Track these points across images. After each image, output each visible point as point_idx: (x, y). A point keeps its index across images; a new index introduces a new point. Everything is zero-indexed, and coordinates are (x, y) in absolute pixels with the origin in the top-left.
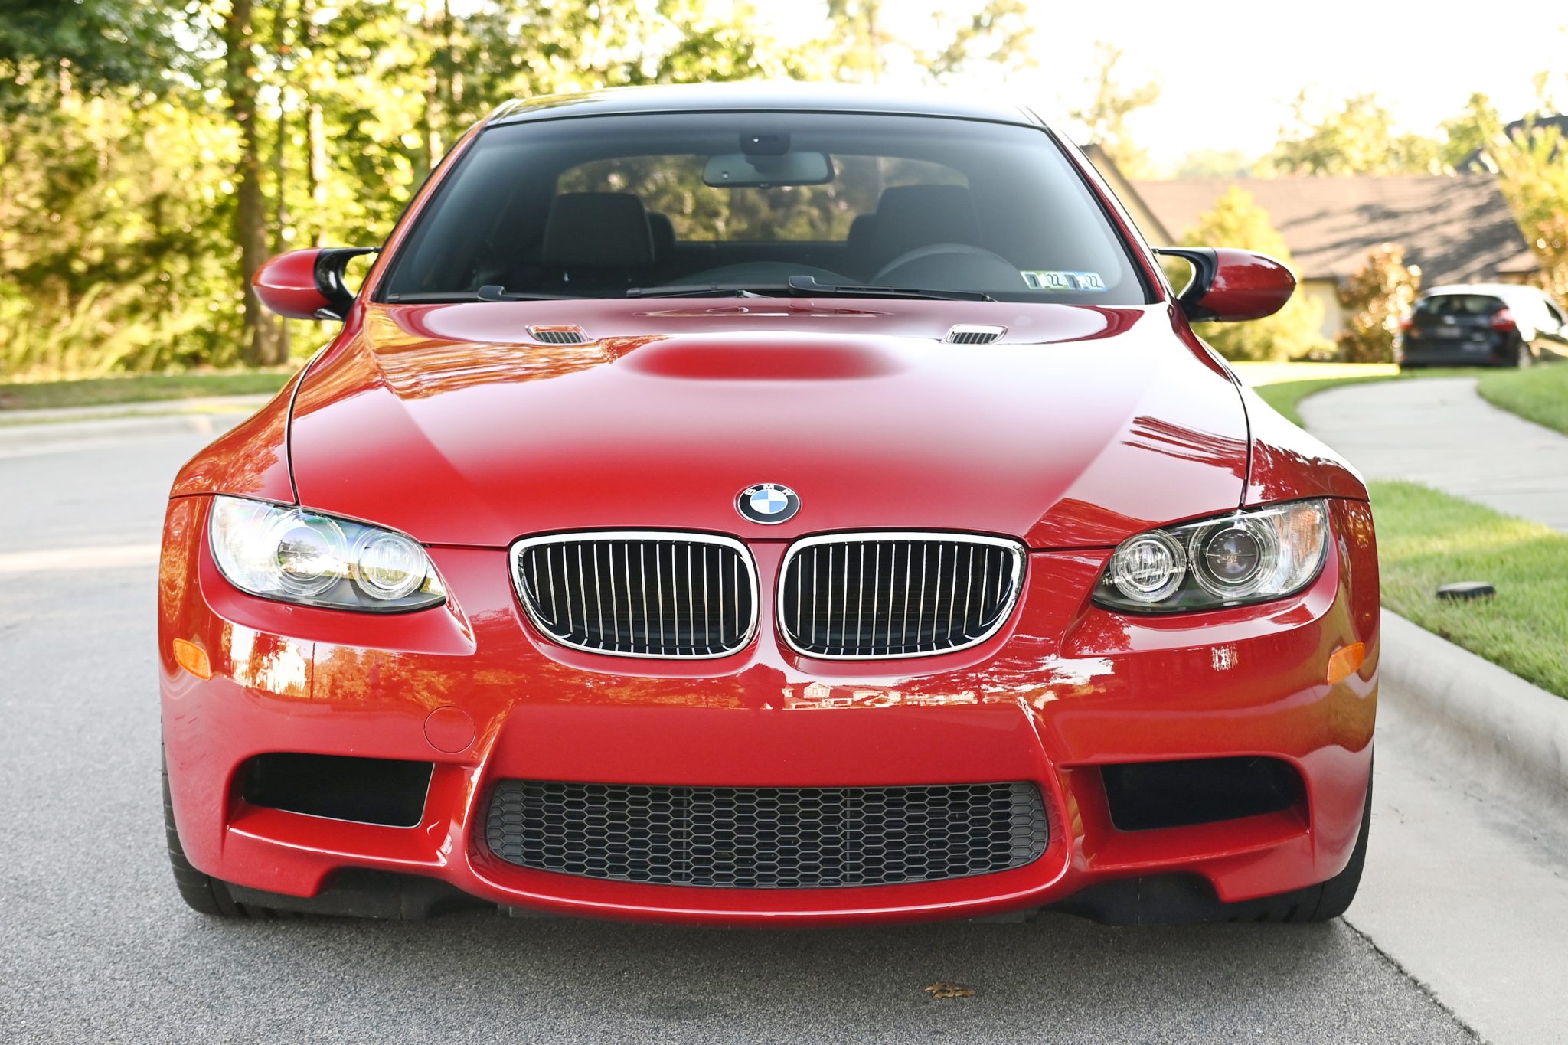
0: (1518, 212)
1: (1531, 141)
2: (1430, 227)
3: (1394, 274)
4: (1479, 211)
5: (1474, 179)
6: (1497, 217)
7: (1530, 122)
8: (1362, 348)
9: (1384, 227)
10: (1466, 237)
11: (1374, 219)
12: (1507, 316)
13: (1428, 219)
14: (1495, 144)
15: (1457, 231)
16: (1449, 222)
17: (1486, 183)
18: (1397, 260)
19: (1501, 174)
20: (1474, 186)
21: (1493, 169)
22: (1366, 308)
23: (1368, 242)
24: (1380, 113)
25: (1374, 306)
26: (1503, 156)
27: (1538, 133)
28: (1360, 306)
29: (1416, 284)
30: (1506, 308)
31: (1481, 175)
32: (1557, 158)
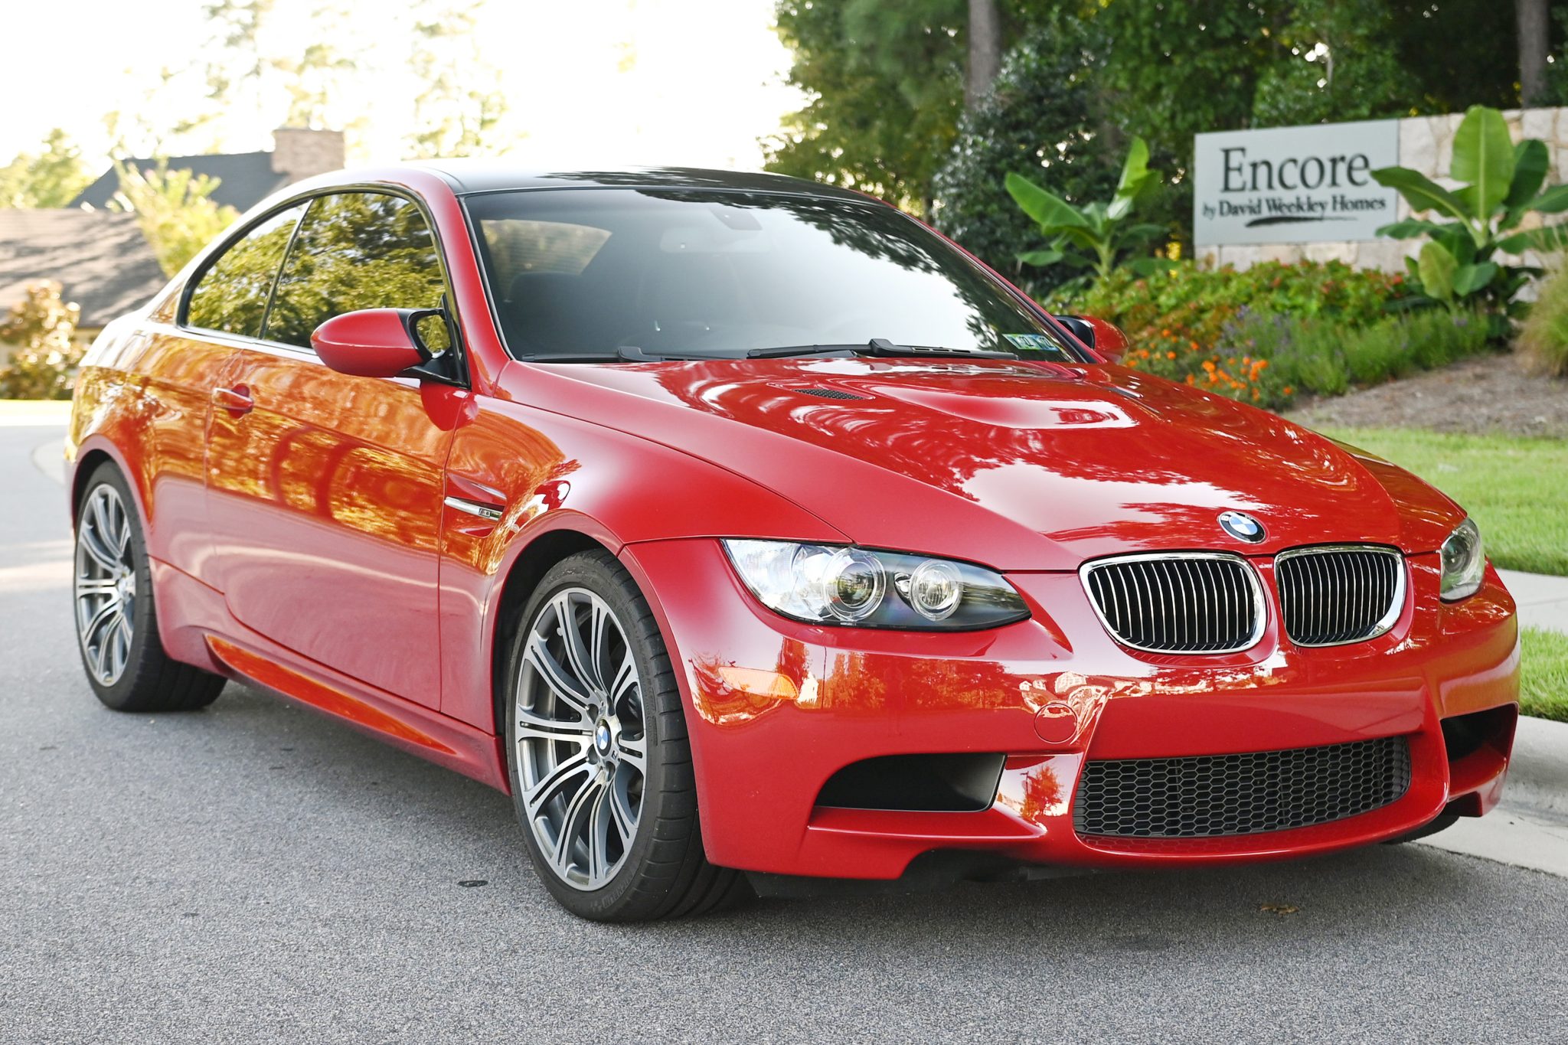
0: (159, 250)
1: (165, 183)
2: (79, 262)
3: (53, 310)
4: (123, 249)
5: (115, 218)
6: (140, 256)
7: (163, 164)
8: (26, 383)
9: (31, 262)
10: (114, 274)
11: (19, 254)
13: (75, 256)
14: (129, 183)
15: (105, 267)
16: (94, 259)
17: (126, 221)
18: (55, 295)
19: (138, 214)
20: (114, 224)
21: (129, 207)
22: (29, 344)
23: (19, 276)
25: (36, 342)
26: (138, 195)
27: (171, 175)
28: (23, 342)
29: (76, 319)
31: (119, 214)
32: (190, 200)
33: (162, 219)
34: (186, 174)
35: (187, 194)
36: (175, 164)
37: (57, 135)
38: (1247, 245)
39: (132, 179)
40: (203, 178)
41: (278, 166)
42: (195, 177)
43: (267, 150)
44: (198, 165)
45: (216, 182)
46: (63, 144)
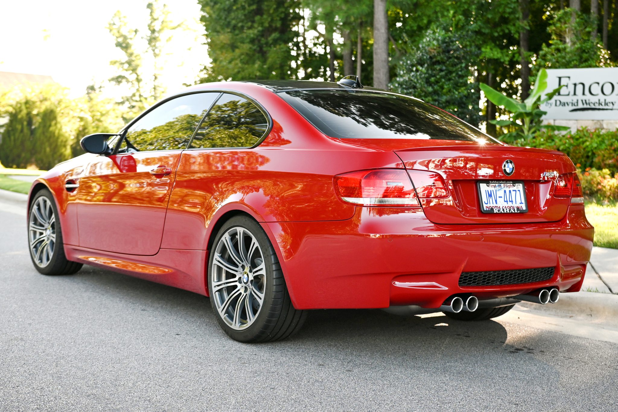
38: (570, 120)
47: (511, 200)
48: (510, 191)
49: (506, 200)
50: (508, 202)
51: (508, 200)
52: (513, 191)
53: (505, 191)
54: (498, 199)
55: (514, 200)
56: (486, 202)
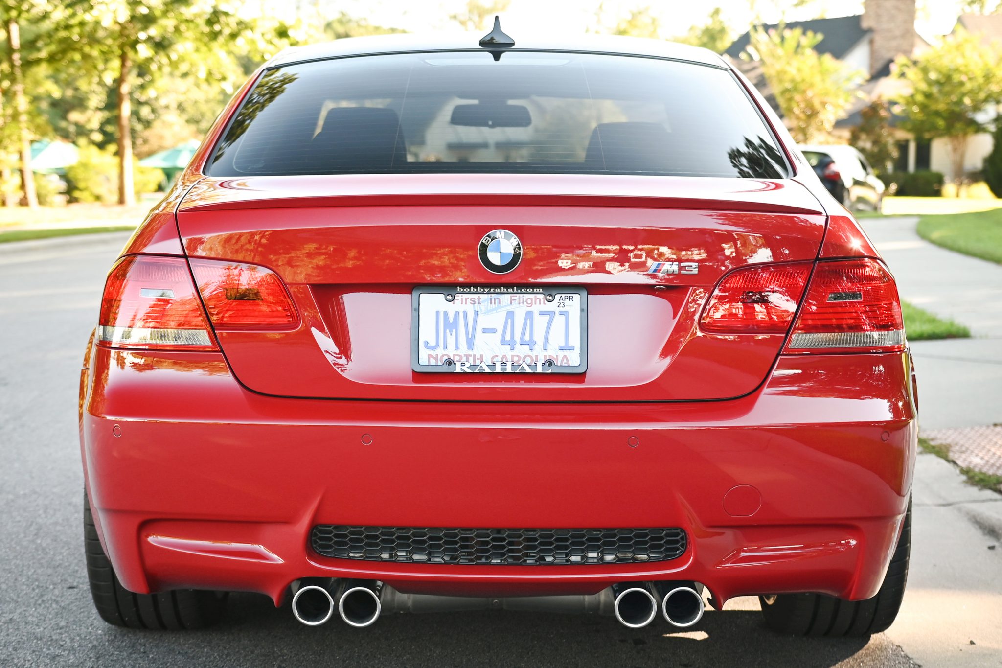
1: (783, 39)
7: (783, 26)
12: (834, 168)
14: (757, 40)
17: (754, 68)
19: (762, 63)
21: (756, 57)
24: (654, 21)
26: (763, 48)
27: (787, 33)
30: (833, 162)
31: (748, 63)
32: (800, 50)
33: (778, 66)
34: (798, 32)
35: (798, 45)
36: (791, 26)
37: (717, 12)
39: (760, 37)
40: (810, 34)
41: (865, 25)
42: (804, 33)
43: (857, 14)
44: (807, 26)
45: (820, 37)
46: (721, 17)
47: (527, 338)
48: (529, 315)
49: (508, 337)
50: (518, 346)
51: (517, 338)
52: (542, 313)
53: (510, 315)
54: (480, 337)
55: (539, 337)
56: (432, 343)
